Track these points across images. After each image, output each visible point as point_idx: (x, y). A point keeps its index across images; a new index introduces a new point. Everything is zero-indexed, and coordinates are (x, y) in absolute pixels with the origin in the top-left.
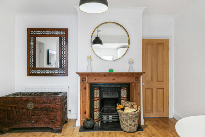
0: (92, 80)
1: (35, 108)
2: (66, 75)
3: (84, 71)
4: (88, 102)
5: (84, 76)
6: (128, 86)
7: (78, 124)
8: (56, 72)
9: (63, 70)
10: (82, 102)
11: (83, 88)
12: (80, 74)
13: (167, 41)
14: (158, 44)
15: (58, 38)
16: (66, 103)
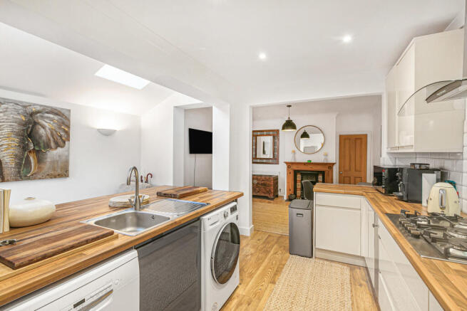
0: (295, 168)
1: (258, 183)
2: (278, 163)
3: (290, 161)
4: (292, 183)
5: (289, 165)
6: (323, 173)
7: (285, 198)
8: (271, 161)
9: (275, 160)
10: (288, 183)
11: (289, 173)
12: (286, 163)
13: (366, 135)
14: (356, 139)
15: (272, 137)
16: (277, 183)
